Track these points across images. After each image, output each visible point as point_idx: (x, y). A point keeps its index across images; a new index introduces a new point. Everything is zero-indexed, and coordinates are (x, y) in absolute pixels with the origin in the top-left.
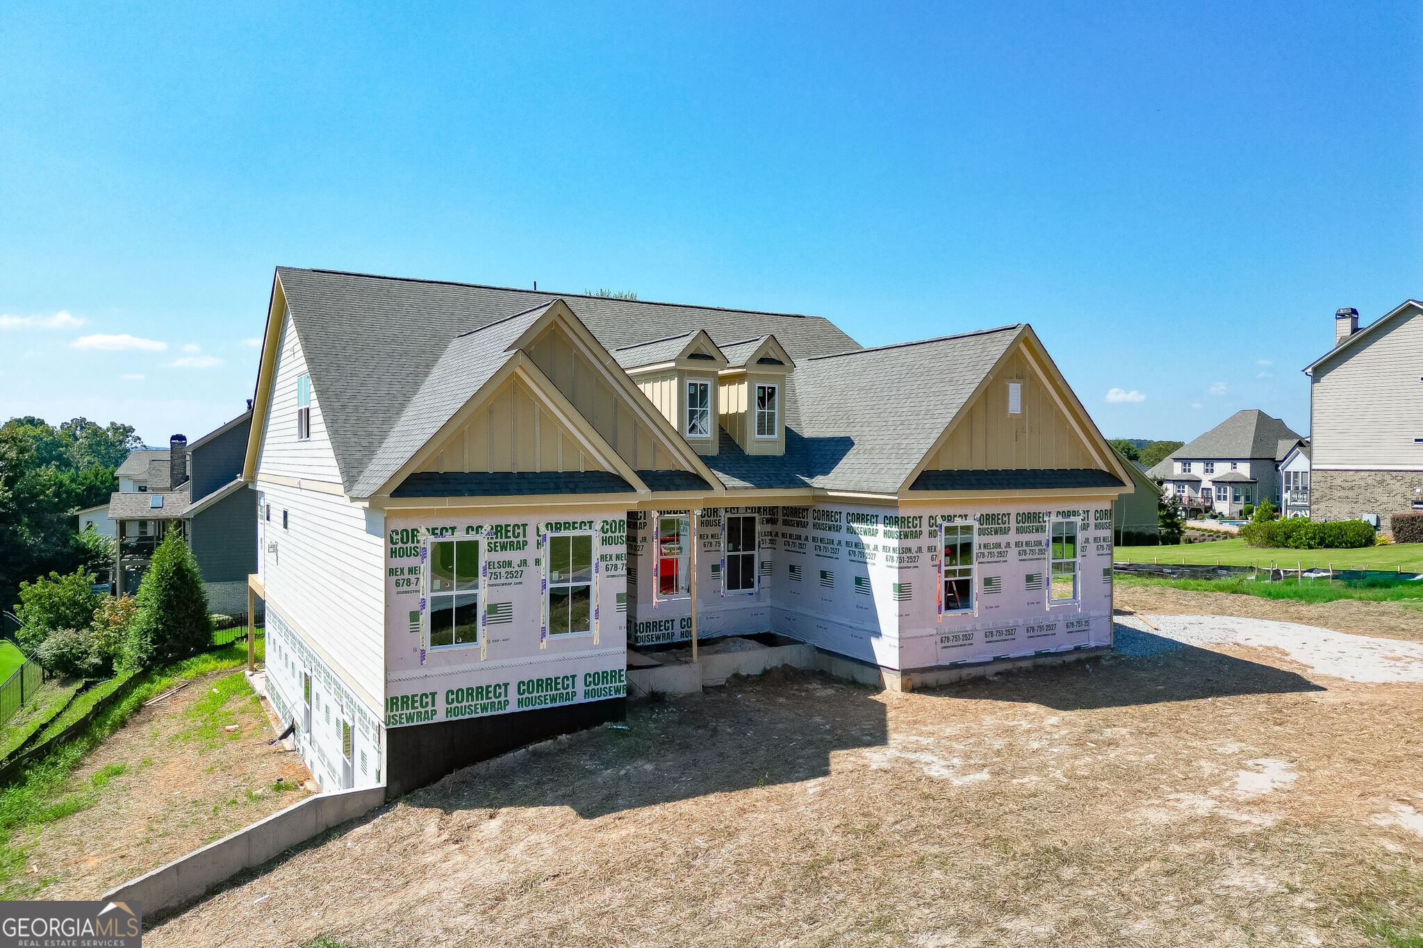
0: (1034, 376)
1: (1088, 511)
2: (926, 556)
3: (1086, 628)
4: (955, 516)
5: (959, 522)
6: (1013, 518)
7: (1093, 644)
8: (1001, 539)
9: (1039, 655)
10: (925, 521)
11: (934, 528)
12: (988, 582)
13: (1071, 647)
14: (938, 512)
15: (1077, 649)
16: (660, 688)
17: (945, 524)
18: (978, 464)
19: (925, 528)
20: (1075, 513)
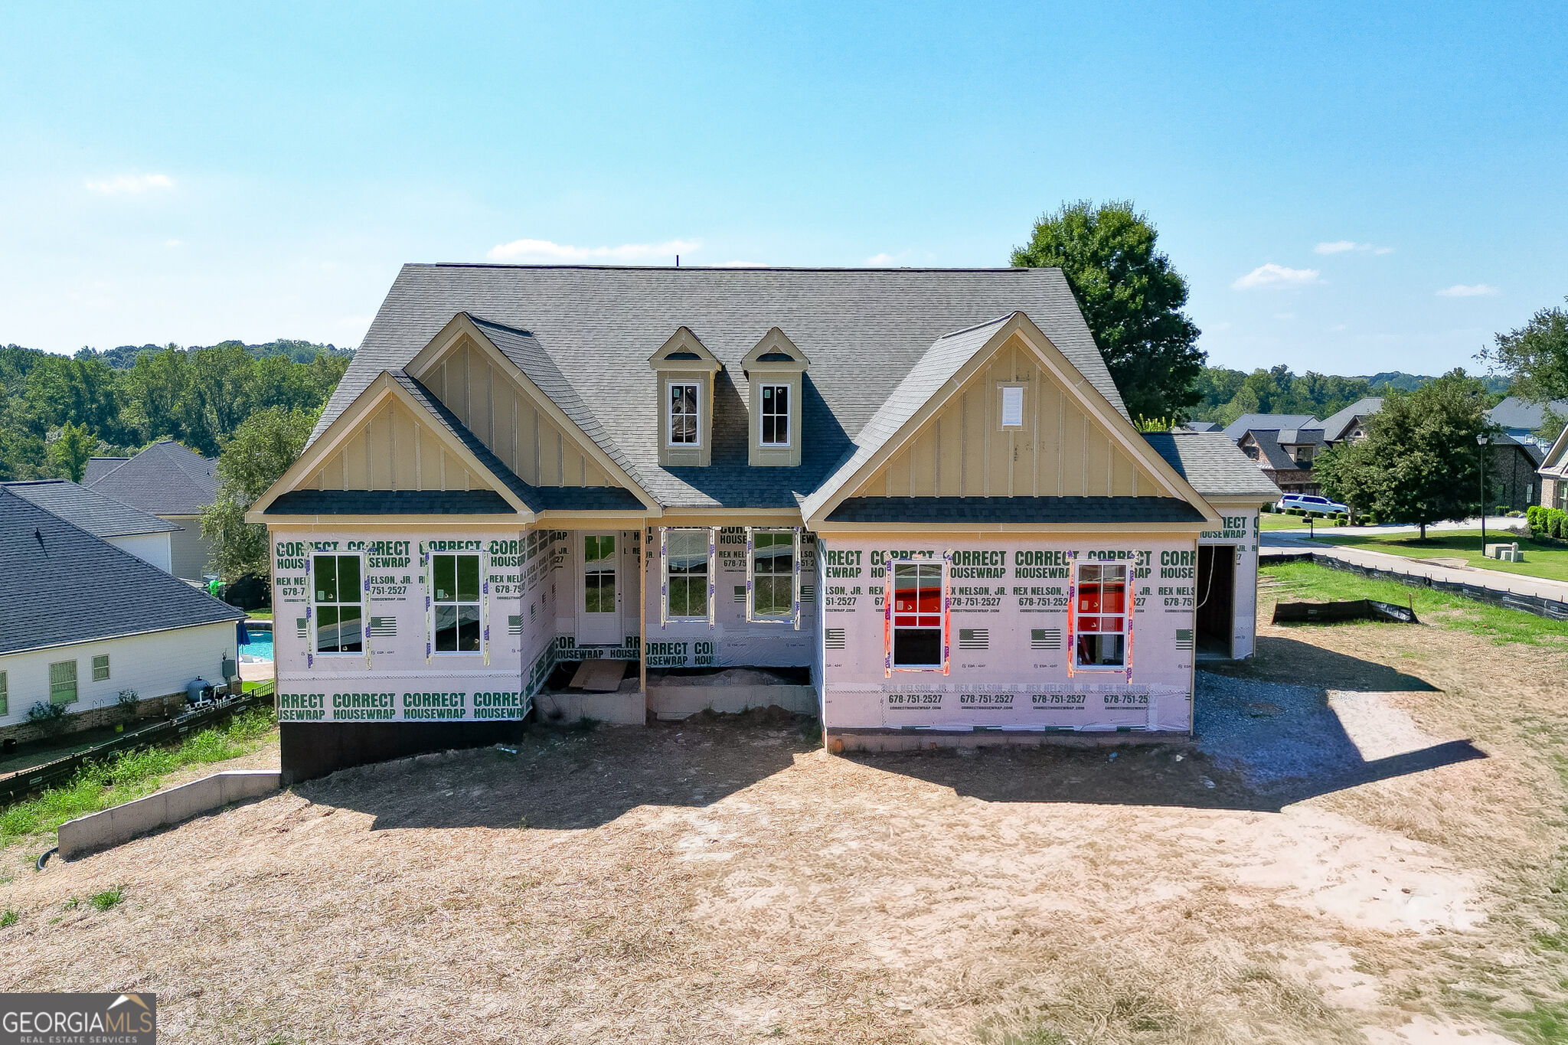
0: (1046, 377)
1: (1148, 553)
2: (867, 600)
3: (1143, 705)
4: (912, 552)
5: (918, 560)
6: (1010, 559)
7: (1153, 727)
8: (992, 584)
9: (1050, 731)
10: (865, 559)
11: (880, 565)
12: (966, 634)
13: (1113, 727)
14: (886, 546)
15: (1122, 731)
16: (594, 715)
17: (896, 562)
18: (951, 488)
19: (866, 565)
20: (1122, 555)
